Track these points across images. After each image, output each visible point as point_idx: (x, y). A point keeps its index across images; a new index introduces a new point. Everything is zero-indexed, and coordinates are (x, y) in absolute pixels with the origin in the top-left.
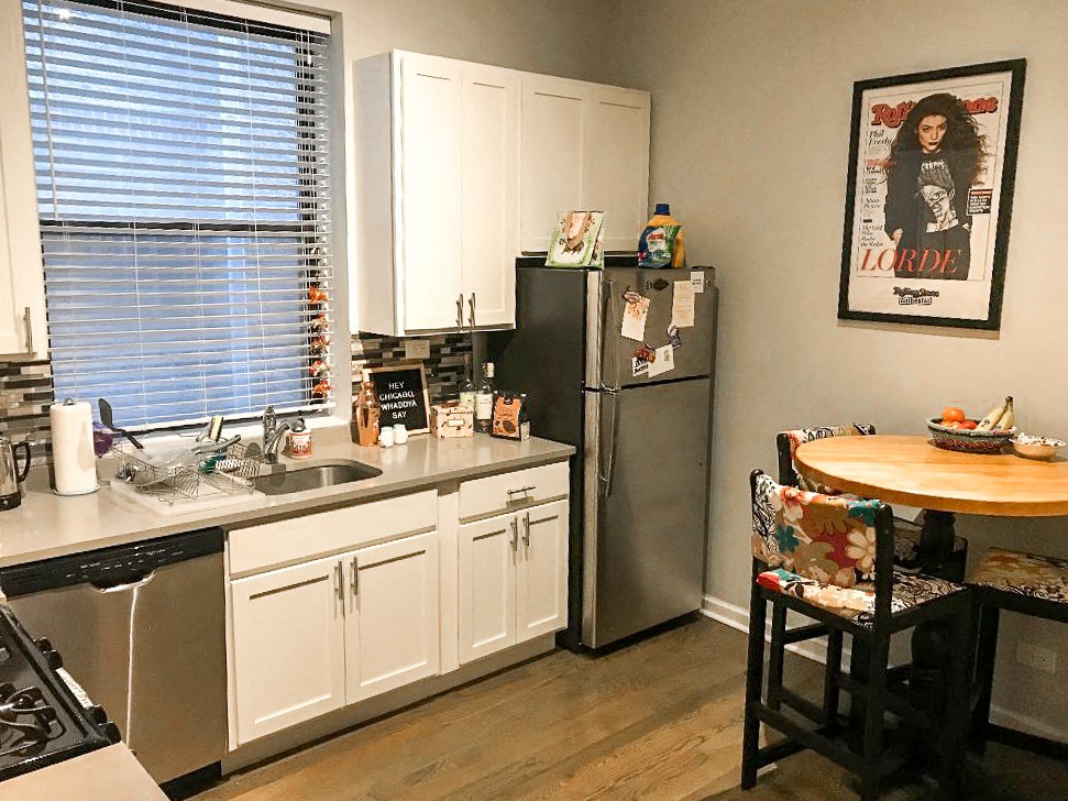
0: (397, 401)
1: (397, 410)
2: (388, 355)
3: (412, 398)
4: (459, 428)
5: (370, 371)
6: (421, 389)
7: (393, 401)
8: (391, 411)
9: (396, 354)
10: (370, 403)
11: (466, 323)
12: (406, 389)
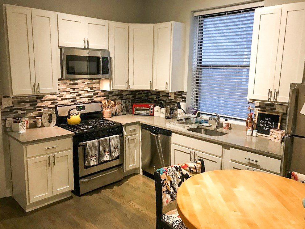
0: (266, 124)
1: (266, 127)
2: (269, 108)
3: (273, 125)
4: (275, 138)
5: (259, 112)
6: (278, 123)
7: (265, 124)
8: (263, 127)
9: (272, 109)
10: (249, 121)
11: (272, 100)
12: (271, 121)
